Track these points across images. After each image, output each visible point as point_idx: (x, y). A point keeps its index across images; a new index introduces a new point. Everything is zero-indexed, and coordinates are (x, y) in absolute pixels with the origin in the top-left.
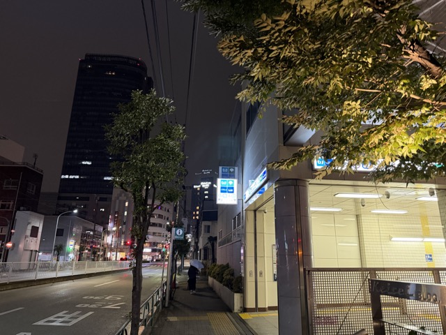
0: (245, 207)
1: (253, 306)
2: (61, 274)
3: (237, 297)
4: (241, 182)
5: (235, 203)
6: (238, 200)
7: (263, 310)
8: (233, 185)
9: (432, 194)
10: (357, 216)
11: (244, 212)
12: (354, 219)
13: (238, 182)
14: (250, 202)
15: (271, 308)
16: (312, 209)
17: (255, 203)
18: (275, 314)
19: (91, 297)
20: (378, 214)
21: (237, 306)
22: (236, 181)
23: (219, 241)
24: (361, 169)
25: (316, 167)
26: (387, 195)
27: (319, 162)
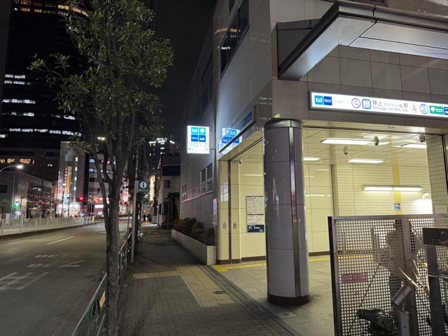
0: (218, 158)
1: (227, 258)
2: (7, 232)
3: (210, 250)
4: (213, 131)
5: (208, 152)
6: (211, 149)
7: (237, 261)
8: (205, 133)
10: (332, 167)
11: (217, 162)
14: (224, 152)
17: (229, 152)
19: (45, 256)
20: (353, 164)
21: (210, 259)
23: (182, 195)
24: (361, 109)
25: (314, 105)
26: (377, 141)
27: (317, 99)
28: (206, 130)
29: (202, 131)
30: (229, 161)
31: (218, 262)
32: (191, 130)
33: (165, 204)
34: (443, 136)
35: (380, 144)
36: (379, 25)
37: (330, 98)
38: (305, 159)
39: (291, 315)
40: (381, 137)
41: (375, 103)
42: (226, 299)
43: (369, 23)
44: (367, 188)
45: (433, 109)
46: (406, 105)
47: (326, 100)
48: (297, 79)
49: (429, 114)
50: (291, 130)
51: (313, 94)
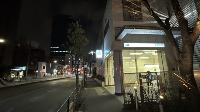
0: (105, 58)
1: (108, 85)
2: (53, 79)
3: (103, 83)
9: (156, 52)
10: (136, 60)
11: (104, 60)
12: (135, 60)
13: (102, 51)
14: (106, 57)
15: (112, 85)
16: (123, 58)
17: (107, 57)
20: (141, 59)
21: (103, 85)
23: (97, 68)
29: (100, 52)
30: (107, 59)
32: (97, 51)
36: (135, 30)
41: (140, 44)
43: (132, 29)
45: (156, 45)
47: (128, 45)
48: (120, 40)
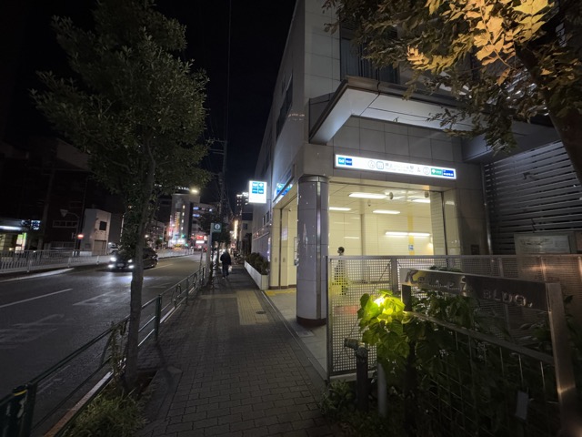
0: (273, 205)
1: (277, 285)
3: (264, 278)
4: (270, 185)
5: (265, 202)
6: (268, 199)
7: (285, 288)
8: (263, 187)
9: (427, 195)
10: (362, 216)
12: (359, 218)
14: (277, 202)
15: (291, 286)
17: (280, 203)
18: (294, 291)
20: (378, 215)
21: (264, 285)
22: (265, 184)
23: (253, 235)
24: (375, 169)
25: (337, 165)
26: (392, 196)
27: (340, 160)
28: (264, 184)
29: (261, 185)
30: (281, 209)
31: (270, 288)
32: (252, 184)
33: (243, 241)
34: (442, 193)
35: (394, 198)
36: (382, 97)
37: (350, 160)
38: (331, 208)
39: (310, 334)
40: (394, 192)
41: (387, 164)
42: (264, 319)
43: (374, 95)
44: (387, 233)
45: (434, 171)
46: (412, 168)
47: (348, 162)
48: (324, 143)
49: (430, 175)
50: (319, 184)
51: (337, 156)
